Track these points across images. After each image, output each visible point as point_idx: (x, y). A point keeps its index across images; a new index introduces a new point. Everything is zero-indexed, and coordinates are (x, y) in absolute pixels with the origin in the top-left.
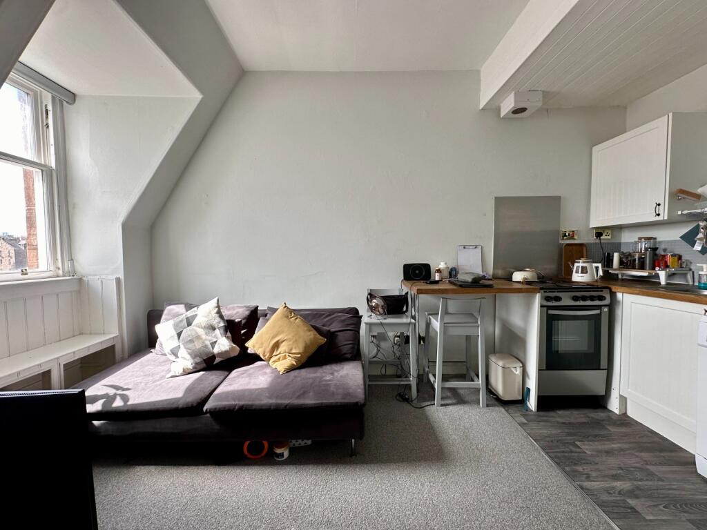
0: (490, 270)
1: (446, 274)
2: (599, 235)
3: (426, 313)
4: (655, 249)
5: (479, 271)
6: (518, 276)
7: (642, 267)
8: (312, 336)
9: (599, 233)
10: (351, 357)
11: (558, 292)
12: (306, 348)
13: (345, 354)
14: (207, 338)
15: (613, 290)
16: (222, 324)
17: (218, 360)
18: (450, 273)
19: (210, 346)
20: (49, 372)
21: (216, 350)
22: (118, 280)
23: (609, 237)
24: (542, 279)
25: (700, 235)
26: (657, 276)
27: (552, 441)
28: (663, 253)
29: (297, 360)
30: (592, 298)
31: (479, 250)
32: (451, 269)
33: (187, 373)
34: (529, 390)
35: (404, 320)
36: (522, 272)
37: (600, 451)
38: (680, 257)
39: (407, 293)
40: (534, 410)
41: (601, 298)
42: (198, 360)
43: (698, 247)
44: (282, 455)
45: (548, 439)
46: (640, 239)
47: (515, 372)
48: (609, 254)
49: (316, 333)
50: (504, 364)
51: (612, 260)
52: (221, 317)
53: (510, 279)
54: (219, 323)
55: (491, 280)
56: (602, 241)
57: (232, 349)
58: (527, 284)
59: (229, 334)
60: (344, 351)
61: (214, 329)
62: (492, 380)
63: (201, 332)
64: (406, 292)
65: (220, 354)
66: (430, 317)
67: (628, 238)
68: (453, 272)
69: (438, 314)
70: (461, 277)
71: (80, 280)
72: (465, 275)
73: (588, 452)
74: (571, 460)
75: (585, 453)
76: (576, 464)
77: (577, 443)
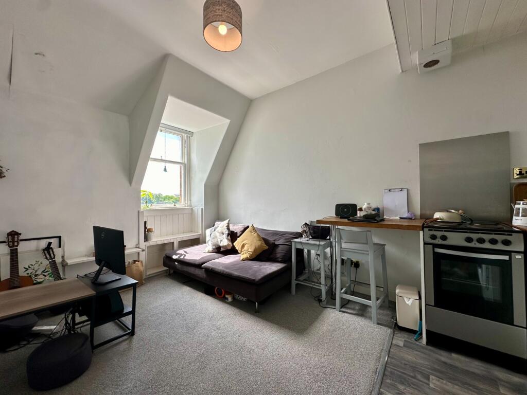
8: (260, 244)
10: (281, 261)
11: (445, 231)
12: (255, 250)
13: (278, 258)
14: (219, 237)
16: (227, 232)
17: (222, 249)
19: (219, 242)
20: (173, 243)
21: (221, 245)
22: (202, 209)
29: (251, 256)
31: (405, 192)
33: (209, 252)
37: (447, 391)
42: (214, 247)
44: (228, 299)
47: (407, 301)
49: (263, 242)
52: (228, 228)
54: (226, 231)
57: (228, 245)
59: (229, 238)
60: (278, 257)
61: (223, 234)
63: (218, 234)
65: (223, 247)
71: (192, 209)
73: (432, 385)
74: (403, 380)
75: (429, 385)
76: (402, 384)
77: (431, 377)
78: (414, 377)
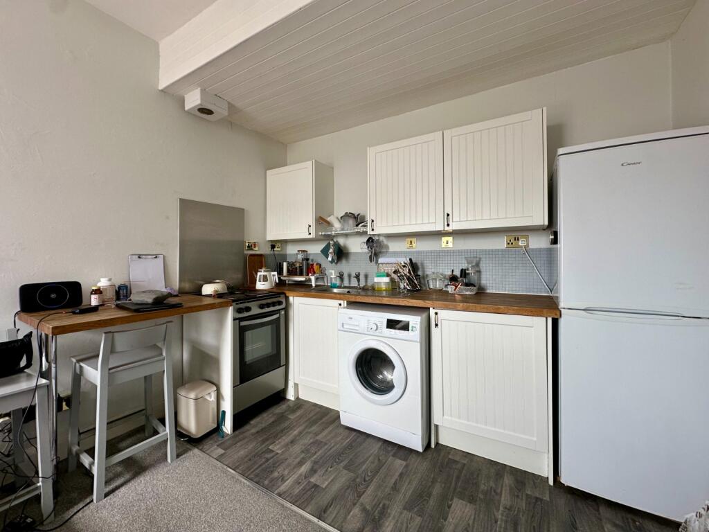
0: (176, 284)
1: (110, 294)
2: (273, 247)
3: (74, 360)
4: (307, 260)
5: (161, 288)
6: (208, 289)
7: (301, 274)
9: (273, 245)
11: (247, 302)
15: (287, 295)
18: (118, 293)
23: (279, 249)
24: (231, 290)
25: (331, 250)
26: (310, 280)
27: (250, 460)
28: (311, 263)
30: (274, 304)
31: (160, 260)
32: (119, 287)
34: (224, 412)
35: (23, 385)
36: (212, 285)
37: (287, 445)
38: (320, 266)
39: (30, 335)
40: (229, 433)
41: (280, 303)
43: (330, 259)
45: (246, 459)
46: (299, 251)
47: (209, 399)
48: (280, 263)
50: (196, 395)
51: (283, 268)
53: (198, 292)
55: (177, 296)
56: (276, 253)
58: (218, 297)
62: (183, 420)
64: (27, 332)
66: (82, 364)
67: (292, 250)
68: (122, 292)
69: (98, 356)
70: (135, 298)
72: (143, 295)
73: (279, 452)
74: (268, 470)
75: (277, 454)
76: (272, 472)
77: (270, 447)
78: (267, 460)
